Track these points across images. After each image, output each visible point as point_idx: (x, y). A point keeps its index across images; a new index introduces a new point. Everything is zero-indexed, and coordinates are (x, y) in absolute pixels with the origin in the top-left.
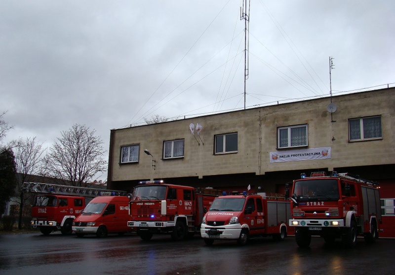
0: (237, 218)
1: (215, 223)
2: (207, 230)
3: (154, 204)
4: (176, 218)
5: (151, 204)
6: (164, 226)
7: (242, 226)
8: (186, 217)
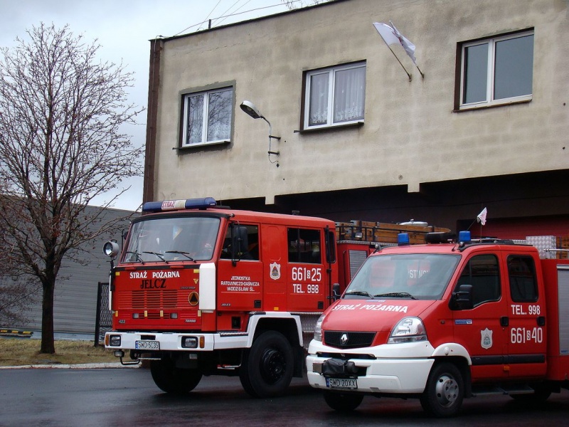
0: (417, 322)
1: (345, 337)
2: (322, 360)
3: (177, 275)
4: (254, 321)
5: (170, 275)
6: (208, 347)
7: (436, 352)
8: (297, 319)
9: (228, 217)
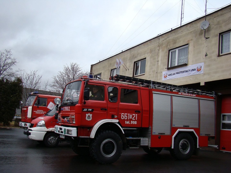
0: (44, 122)
3: (26, 109)
7: (48, 130)
9: (38, 96)
